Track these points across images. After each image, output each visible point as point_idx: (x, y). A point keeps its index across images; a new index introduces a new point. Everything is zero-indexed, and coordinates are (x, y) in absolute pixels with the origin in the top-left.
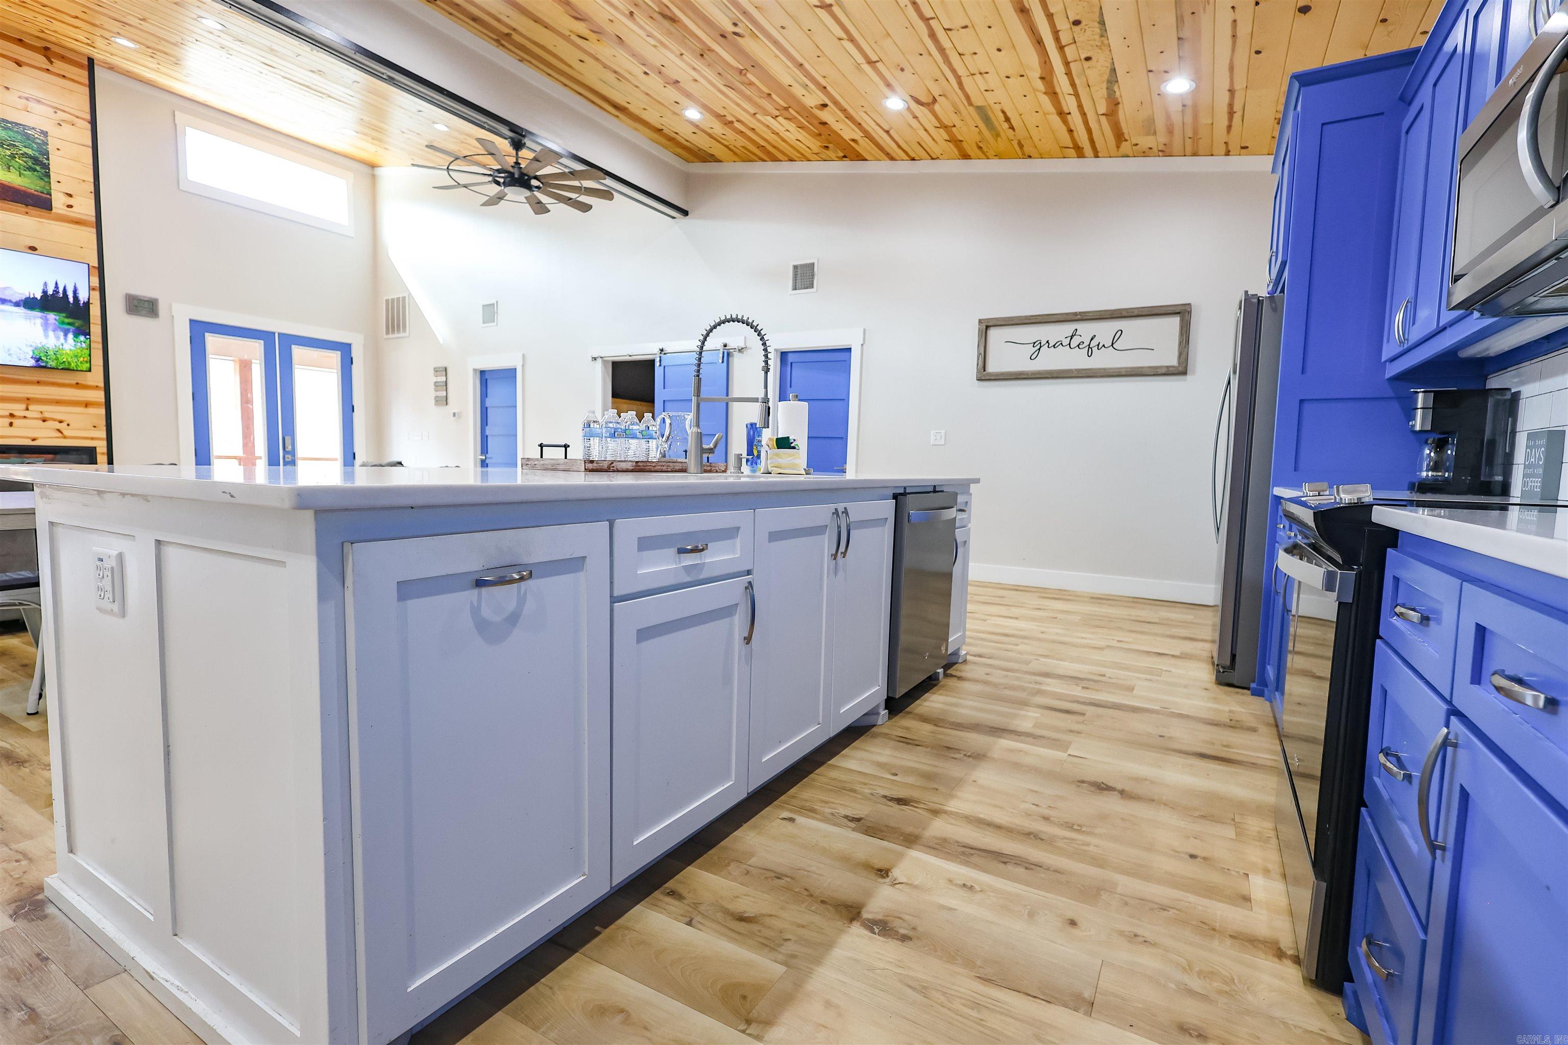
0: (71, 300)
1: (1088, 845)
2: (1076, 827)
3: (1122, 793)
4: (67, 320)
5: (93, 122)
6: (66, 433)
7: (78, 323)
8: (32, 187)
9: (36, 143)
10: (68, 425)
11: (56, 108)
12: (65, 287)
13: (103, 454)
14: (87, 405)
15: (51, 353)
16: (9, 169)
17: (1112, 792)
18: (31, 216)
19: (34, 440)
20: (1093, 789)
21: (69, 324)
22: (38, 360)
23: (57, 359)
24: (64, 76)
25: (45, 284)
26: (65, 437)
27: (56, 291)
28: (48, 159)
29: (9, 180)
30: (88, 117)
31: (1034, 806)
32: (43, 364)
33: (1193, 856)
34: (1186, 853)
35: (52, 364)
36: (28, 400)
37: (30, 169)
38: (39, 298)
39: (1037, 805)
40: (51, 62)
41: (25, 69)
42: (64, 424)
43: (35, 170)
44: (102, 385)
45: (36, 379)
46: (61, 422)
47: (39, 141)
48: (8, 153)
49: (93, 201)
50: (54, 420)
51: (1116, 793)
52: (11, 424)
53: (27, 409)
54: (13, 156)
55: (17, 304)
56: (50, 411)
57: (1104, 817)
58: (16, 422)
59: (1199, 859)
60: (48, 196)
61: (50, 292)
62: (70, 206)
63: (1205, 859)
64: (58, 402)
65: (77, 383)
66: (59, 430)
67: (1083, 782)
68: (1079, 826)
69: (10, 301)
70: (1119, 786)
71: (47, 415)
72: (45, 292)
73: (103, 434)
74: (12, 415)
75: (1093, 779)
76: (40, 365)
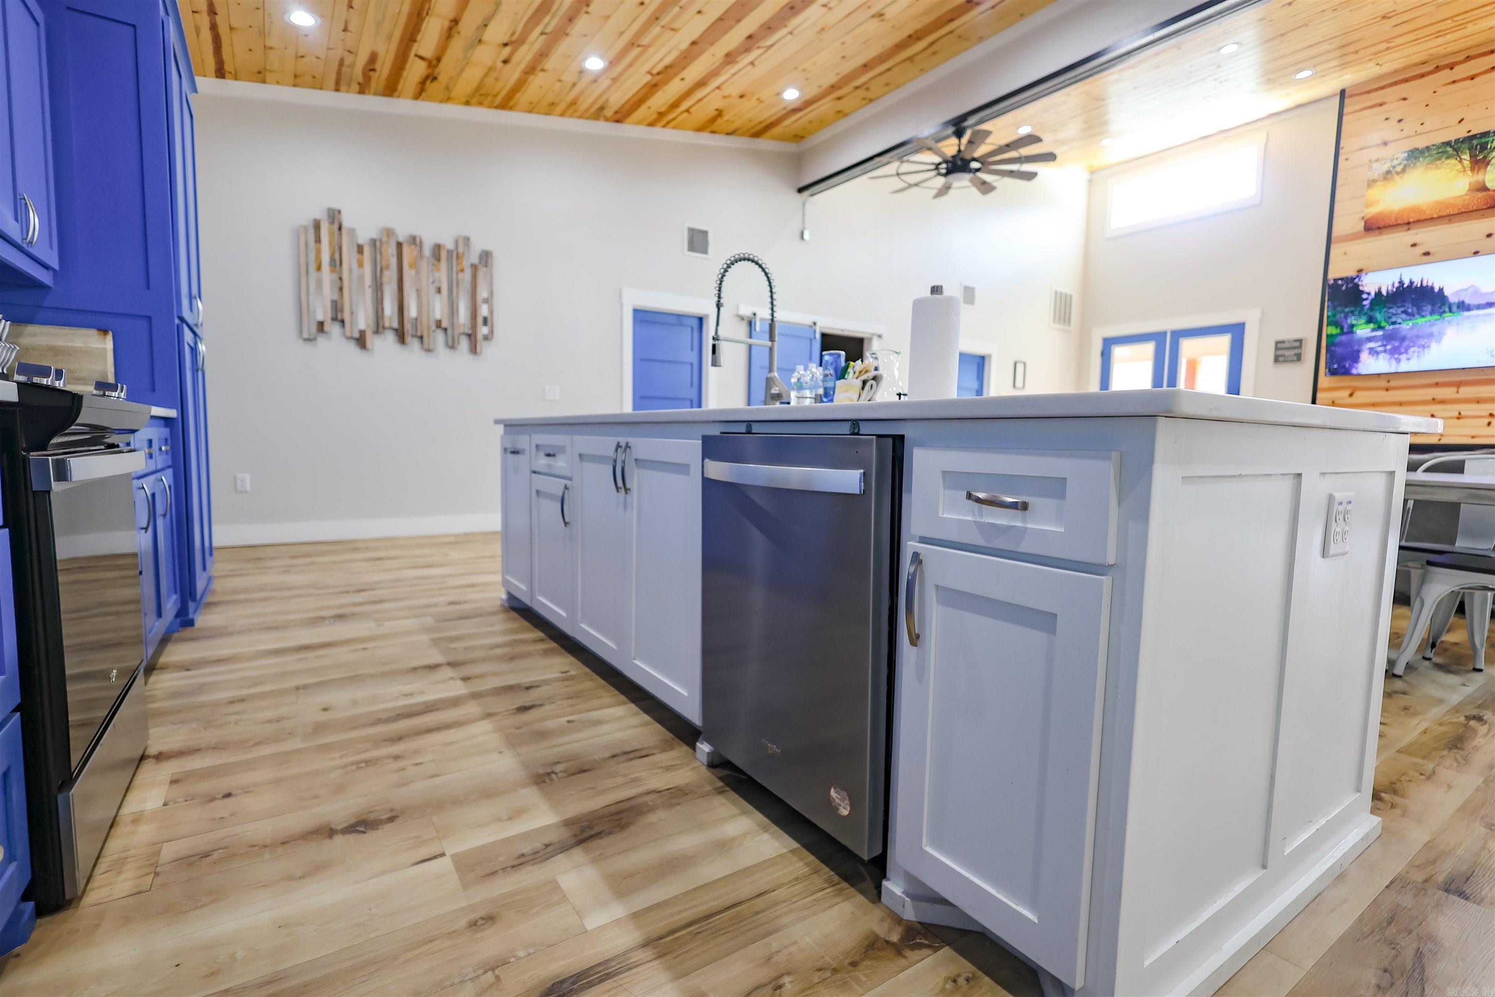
1: (341, 757)
2: (363, 765)
3: (329, 832)
17: (344, 825)
20: (372, 817)
31: (419, 761)
33: (228, 795)
34: (236, 795)
39: (417, 764)
51: (339, 828)
57: (339, 789)
59: (220, 796)
63: (213, 799)
67: (392, 819)
68: (361, 768)
70: (339, 840)
75: (381, 832)
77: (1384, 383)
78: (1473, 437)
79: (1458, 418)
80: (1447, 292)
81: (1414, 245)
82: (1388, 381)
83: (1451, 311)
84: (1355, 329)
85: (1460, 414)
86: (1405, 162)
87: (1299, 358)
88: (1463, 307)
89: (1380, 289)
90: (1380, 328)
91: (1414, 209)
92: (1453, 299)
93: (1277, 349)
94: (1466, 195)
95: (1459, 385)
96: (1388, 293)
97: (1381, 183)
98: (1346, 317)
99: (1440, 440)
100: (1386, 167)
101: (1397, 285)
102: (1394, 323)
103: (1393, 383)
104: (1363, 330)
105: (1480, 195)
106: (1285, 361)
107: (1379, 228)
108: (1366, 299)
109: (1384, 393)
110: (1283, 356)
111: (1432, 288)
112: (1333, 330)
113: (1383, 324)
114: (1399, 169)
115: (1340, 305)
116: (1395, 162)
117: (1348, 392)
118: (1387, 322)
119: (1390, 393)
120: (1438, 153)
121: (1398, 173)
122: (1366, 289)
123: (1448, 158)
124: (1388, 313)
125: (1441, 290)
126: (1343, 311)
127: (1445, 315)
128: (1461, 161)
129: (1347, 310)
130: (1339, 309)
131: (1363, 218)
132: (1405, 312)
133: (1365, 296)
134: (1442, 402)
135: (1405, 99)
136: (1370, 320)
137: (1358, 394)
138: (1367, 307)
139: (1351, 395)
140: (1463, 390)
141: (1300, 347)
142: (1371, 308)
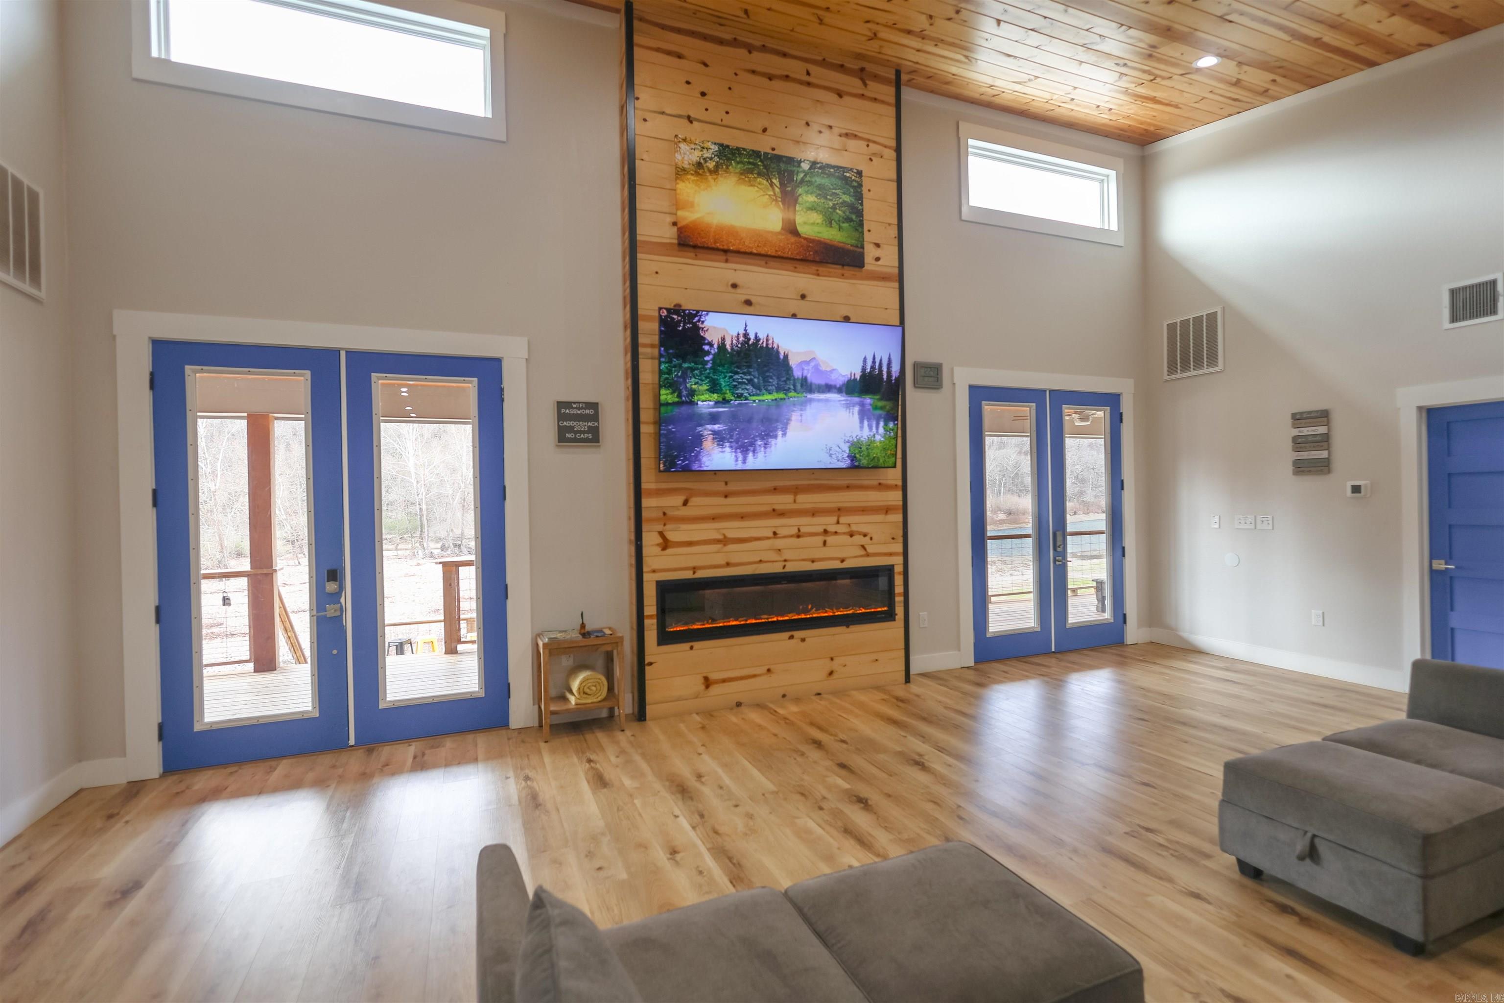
0: (885, 377)
4: (880, 404)
5: (898, 150)
6: (870, 549)
7: (888, 405)
8: (849, 241)
9: (854, 187)
10: (871, 539)
11: (869, 140)
12: (881, 360)
13: (899, 573)
14: (887, 510)
15: (864, 448)
16: (831, 223)
18: (847, 278)
19: (842, 561)
21: (882, 408)
22: (852, 458)
23: (868, 456)
24: (875, 99)
25: (865, 360)
26: (868, 555)
27: (873, 367)
28: (862, 204)
29: (831, 237)
30: (893, 143)
32: (856, 464)
35: (864, 462)
36: (840, 511)
37: (848, 220)
38: (858, 377)
40: (865, 85)
41: (847, 99)
42: (868, 538)
43: (851, 220)
44: (900, 483)
45: (846, 482)
46: (865, 535)
47: (855, 184)
48: (831, 204)
49: (897, 248)
50: (859, 533)
52: (825, 543)
53: (838, 523)
54: (834, 208)
55: (839, 390)
56: (858, 522)
58: (830, 539)
60: (861, 250)
61: (868, 370)
62: (878, 259)
64: (864, 510)
65: (880, 484)
66: (863, 546)
69: (835, 387)
71: (854, 528)
72: (864, 369)
73: (899, 548)
74: (826, 532)
76: (855, 466)
77: (720, 486)
78: (813, 561)
79: (798, 536)
80: (793, 362)
81: (734, 286)
82: (726, 483)
83: (795, 390)
84: (696, 398)
85: (799, 530)
86: (716, 159)
87: (594, 437)
88: (806, 386)
89: (723, 339)
90: (725, 402)
91: (732, 232)
92: (797, 373)
93: (561, 417)
94: (779, 233)
95: (796, 490)
96: (732, 349)
97: (693, 178)
98: (684, 377)
99: (784, 567)
100: (695, 156)
101: (741, 339)
102: (740, 396)
103: (733, 487)
104: (705, 403)
105: (793, 239)
106: (575, 440)
107: (695, 247)
108: (708, 353)
109: (721, 500)
110: (571, 429)
111: (778, 352)
112: (667, 396)
113: (729, 396)
114: (711, 165)
115: (677, 356)
116: (707, 155)
117: (680, 499)
118: (733, 394)
119: (730, 500)
120: (749, 163)
121: (710, 171)
122: (708, 336)
123: (760, 174)
124: (734, 380)
125: (786, 356)
126: (680, 366)
127: (791, 394)
128: (772, 184)
129: (686, 365)
130: (675, 361)
131: (675, 224)
132: (750, 381)
133: (706, 348)
134: (781, 514)
135: (706, 65)
136: (714, 388)
137: (694, 501)
138: (709, 365)
139: (685, 503)
140: (801, 498)
141: (595, 417)
142: (714, 369)
